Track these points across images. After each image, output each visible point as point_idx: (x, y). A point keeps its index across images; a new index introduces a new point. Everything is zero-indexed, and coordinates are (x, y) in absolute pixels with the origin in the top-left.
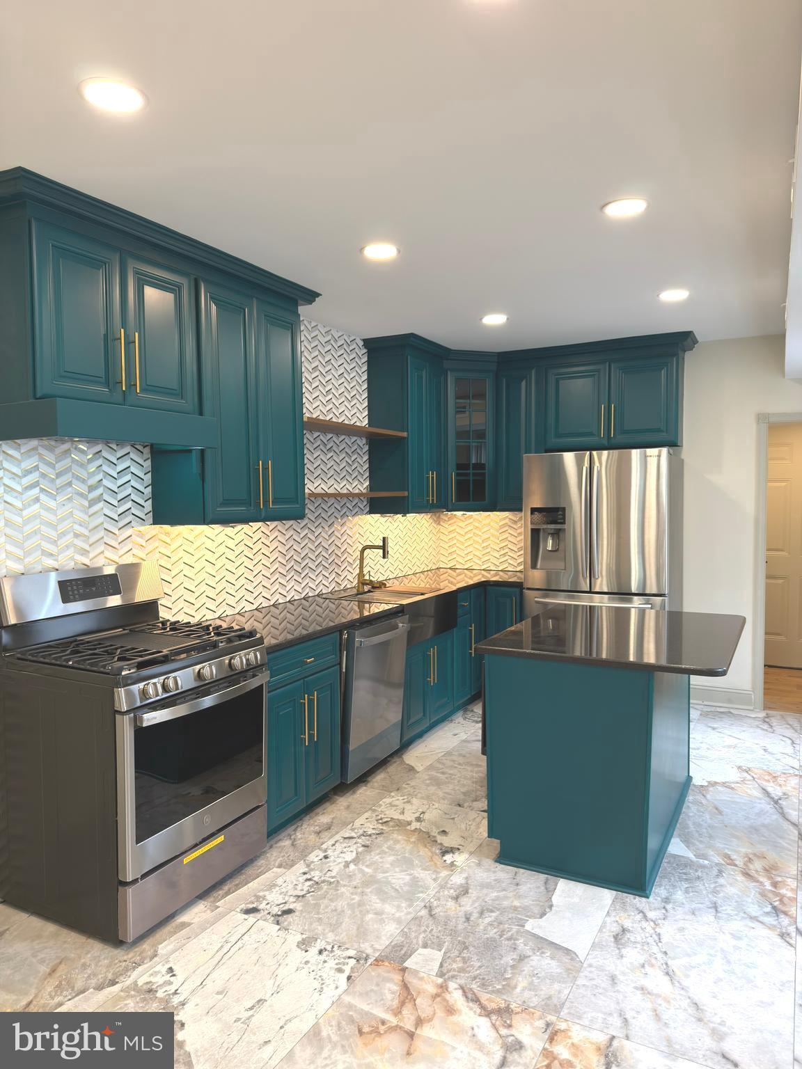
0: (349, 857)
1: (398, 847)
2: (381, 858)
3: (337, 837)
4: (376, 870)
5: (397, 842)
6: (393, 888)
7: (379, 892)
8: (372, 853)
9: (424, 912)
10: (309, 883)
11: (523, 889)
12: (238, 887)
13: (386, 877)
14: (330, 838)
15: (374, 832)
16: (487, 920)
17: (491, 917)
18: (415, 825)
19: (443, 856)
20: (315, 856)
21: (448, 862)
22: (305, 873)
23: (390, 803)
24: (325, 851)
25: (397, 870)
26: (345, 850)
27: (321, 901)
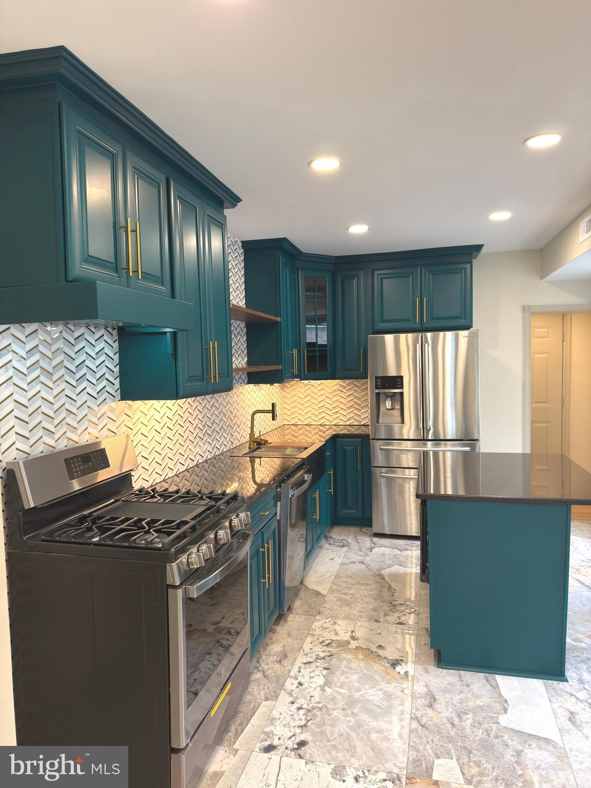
0: (320, 681)
1: (353, 665)
2: (347, 678)
3: (298, 664)
4: (349, 689)
5: (349, 661)
6: (374, 704)
7: (367, 711)
8: (337, 674)
9: (414, 724)
10: (302, 712)
11: (475, 687)
12: (243, 726)
13: (362, 696)
14: (293, 665)
15: (325, 654)
16: (469, 722)
17: (468, 719)
18: (354, 644)
19: (394, 668)
20: (290, 684)
21: (402, 673)
22: (293, 703)
23: (322, 627)
24: (296, 678)
25: (367, 687)
26: (312, 675)
27: (324, 728)
